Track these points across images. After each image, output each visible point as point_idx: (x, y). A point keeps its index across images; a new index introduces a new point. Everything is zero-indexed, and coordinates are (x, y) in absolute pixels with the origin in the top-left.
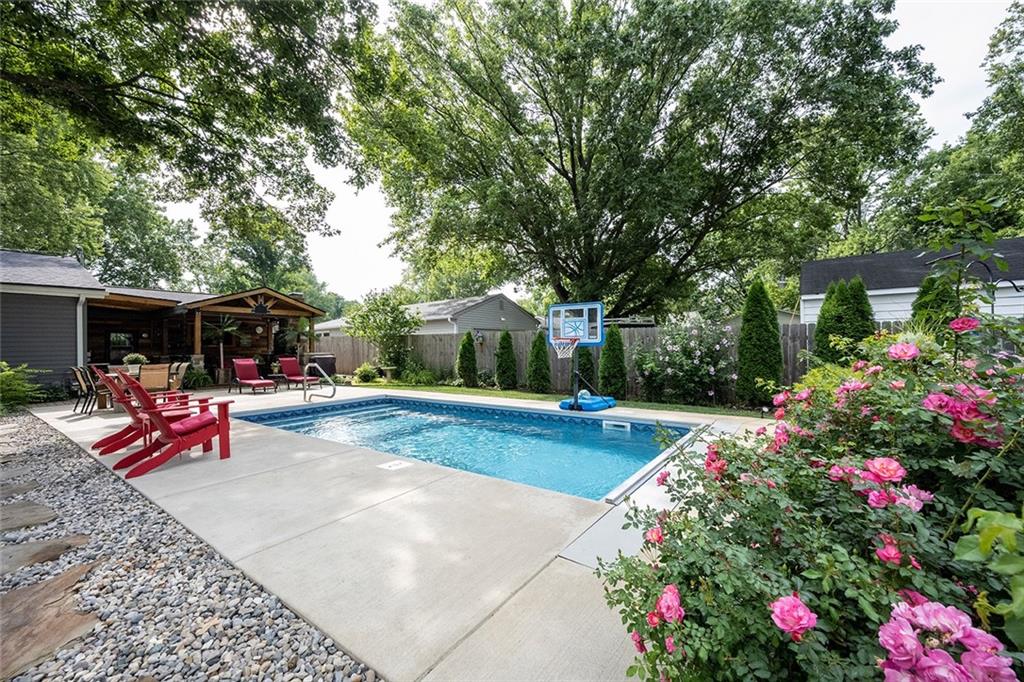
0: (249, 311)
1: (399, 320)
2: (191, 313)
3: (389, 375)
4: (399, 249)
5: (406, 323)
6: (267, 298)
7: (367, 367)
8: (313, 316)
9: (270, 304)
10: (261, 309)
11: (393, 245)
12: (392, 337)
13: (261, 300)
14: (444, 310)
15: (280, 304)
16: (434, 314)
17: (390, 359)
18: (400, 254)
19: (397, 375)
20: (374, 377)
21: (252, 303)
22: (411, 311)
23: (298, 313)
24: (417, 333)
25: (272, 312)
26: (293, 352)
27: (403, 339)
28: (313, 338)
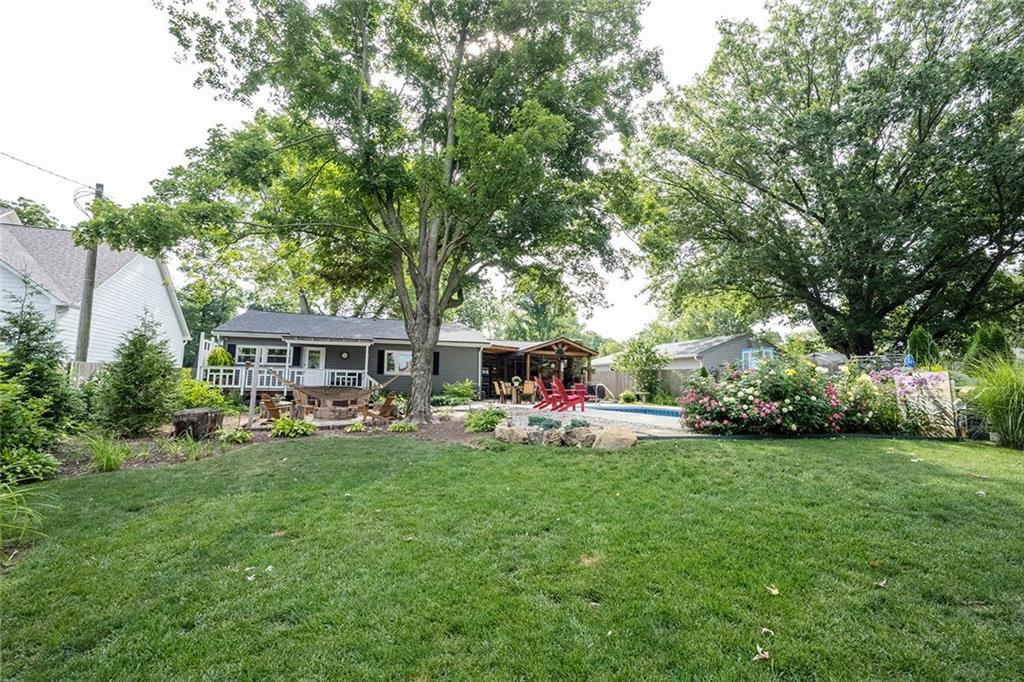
0: (553, 353)
1: (651, 358)
2: (526, 354)
3: (644, 398)
4: (651, 299)
5: (657, 361)
6: (564, 344)
7: (628, 392)
8: (590, 356)
9: (565, 348)
10: (560, 351)
11: (648, 293)
12: (645, 372)
13: (560, 346)
14: (692, 348)
15: (571, 349)
16: (682, 353)
17: (645, 388)
18: (653, 302)
19: (650, 400)
20: (633, 400)
21: (555, 348)
22: (662, 350)
23: (581, 354)
24: (666, 368)
25: (566, 354)
26: (578, 380)
27: (655, 373)
28: (591, 371)
